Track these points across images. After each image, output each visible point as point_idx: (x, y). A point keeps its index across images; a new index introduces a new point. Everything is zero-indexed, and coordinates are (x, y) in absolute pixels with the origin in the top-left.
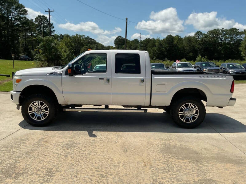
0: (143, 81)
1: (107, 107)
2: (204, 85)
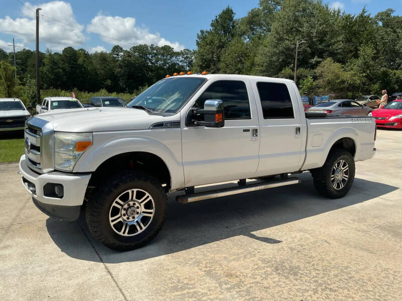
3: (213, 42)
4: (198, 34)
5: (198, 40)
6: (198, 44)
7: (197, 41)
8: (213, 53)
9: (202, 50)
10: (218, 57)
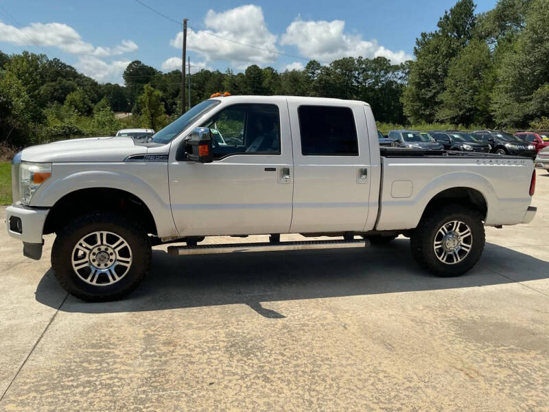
0: (364, 172)
1: (275, 239)
2: (485, 180)
3: (438, 50)
4: (417, 39)
5: (417, 47)
6: (416, 52)
7: (415, 48)
8: (437, 65)
9: (421, 61)
10: (445, 71)
